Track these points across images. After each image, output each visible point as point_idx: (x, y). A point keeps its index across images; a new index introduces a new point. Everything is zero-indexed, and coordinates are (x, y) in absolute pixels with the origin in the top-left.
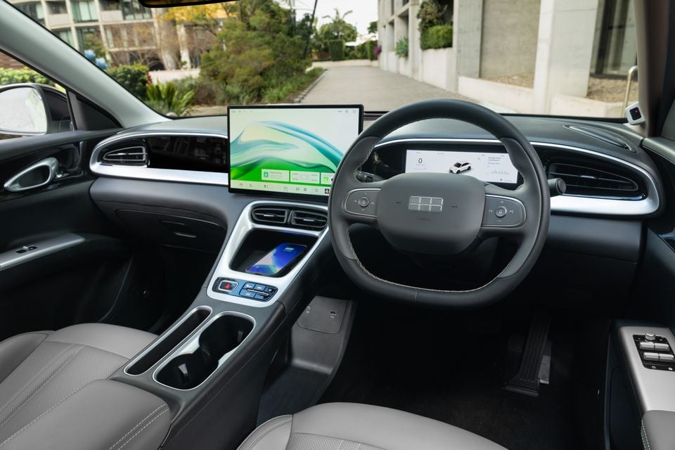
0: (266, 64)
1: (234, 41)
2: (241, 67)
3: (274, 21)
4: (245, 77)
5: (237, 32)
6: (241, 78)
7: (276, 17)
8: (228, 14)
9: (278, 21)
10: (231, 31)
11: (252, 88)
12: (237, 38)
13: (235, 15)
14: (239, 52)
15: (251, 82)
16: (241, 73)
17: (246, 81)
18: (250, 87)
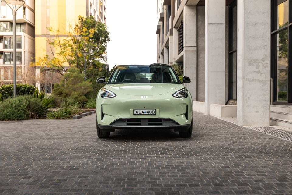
0: (88, 90)
1: (72, 78)
2: (75, 91)
3: (95, 69)
4: (77, 96)
5: (75, 74)
6: (75, 96)
7: (96, 68)
8: (70, 65)
9: (98, 69)
10: (72, 73)
11: (80, 101)
12: (74, 77)
13: (73, 65)
14: (75, 84)
15: (79, 99)
16: (75, 94)
17: (77, 98)
18: (79, 101)
